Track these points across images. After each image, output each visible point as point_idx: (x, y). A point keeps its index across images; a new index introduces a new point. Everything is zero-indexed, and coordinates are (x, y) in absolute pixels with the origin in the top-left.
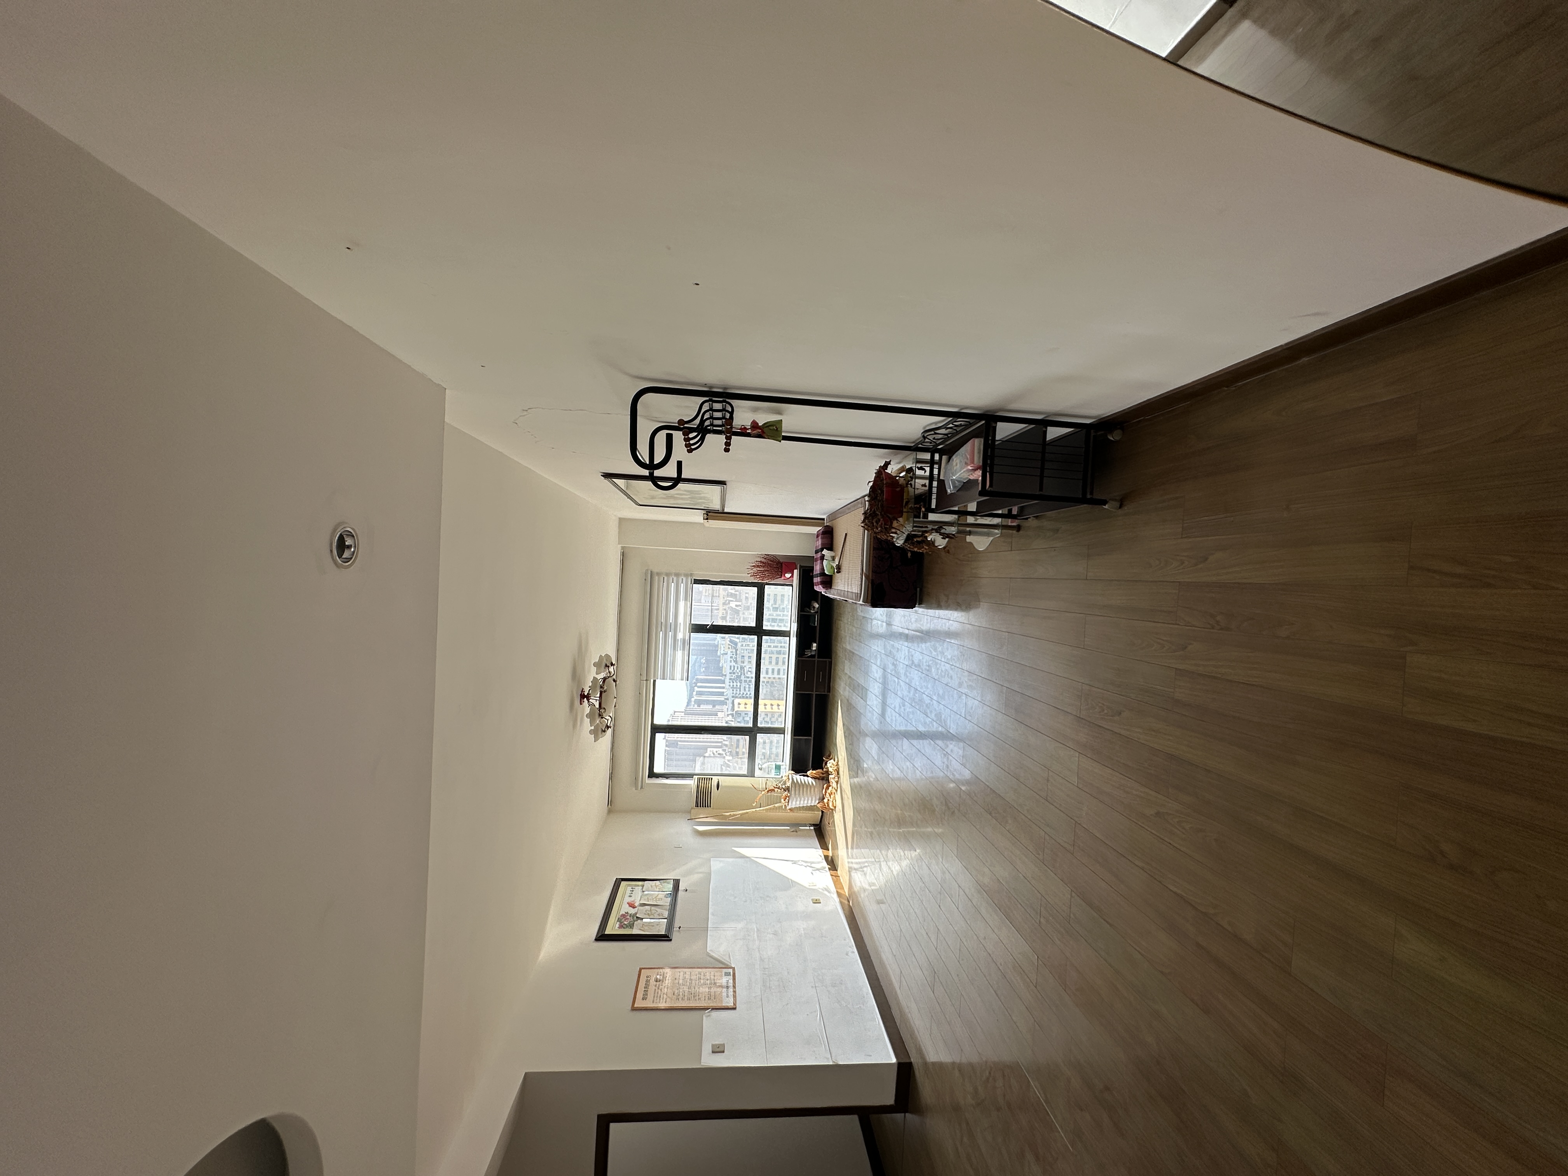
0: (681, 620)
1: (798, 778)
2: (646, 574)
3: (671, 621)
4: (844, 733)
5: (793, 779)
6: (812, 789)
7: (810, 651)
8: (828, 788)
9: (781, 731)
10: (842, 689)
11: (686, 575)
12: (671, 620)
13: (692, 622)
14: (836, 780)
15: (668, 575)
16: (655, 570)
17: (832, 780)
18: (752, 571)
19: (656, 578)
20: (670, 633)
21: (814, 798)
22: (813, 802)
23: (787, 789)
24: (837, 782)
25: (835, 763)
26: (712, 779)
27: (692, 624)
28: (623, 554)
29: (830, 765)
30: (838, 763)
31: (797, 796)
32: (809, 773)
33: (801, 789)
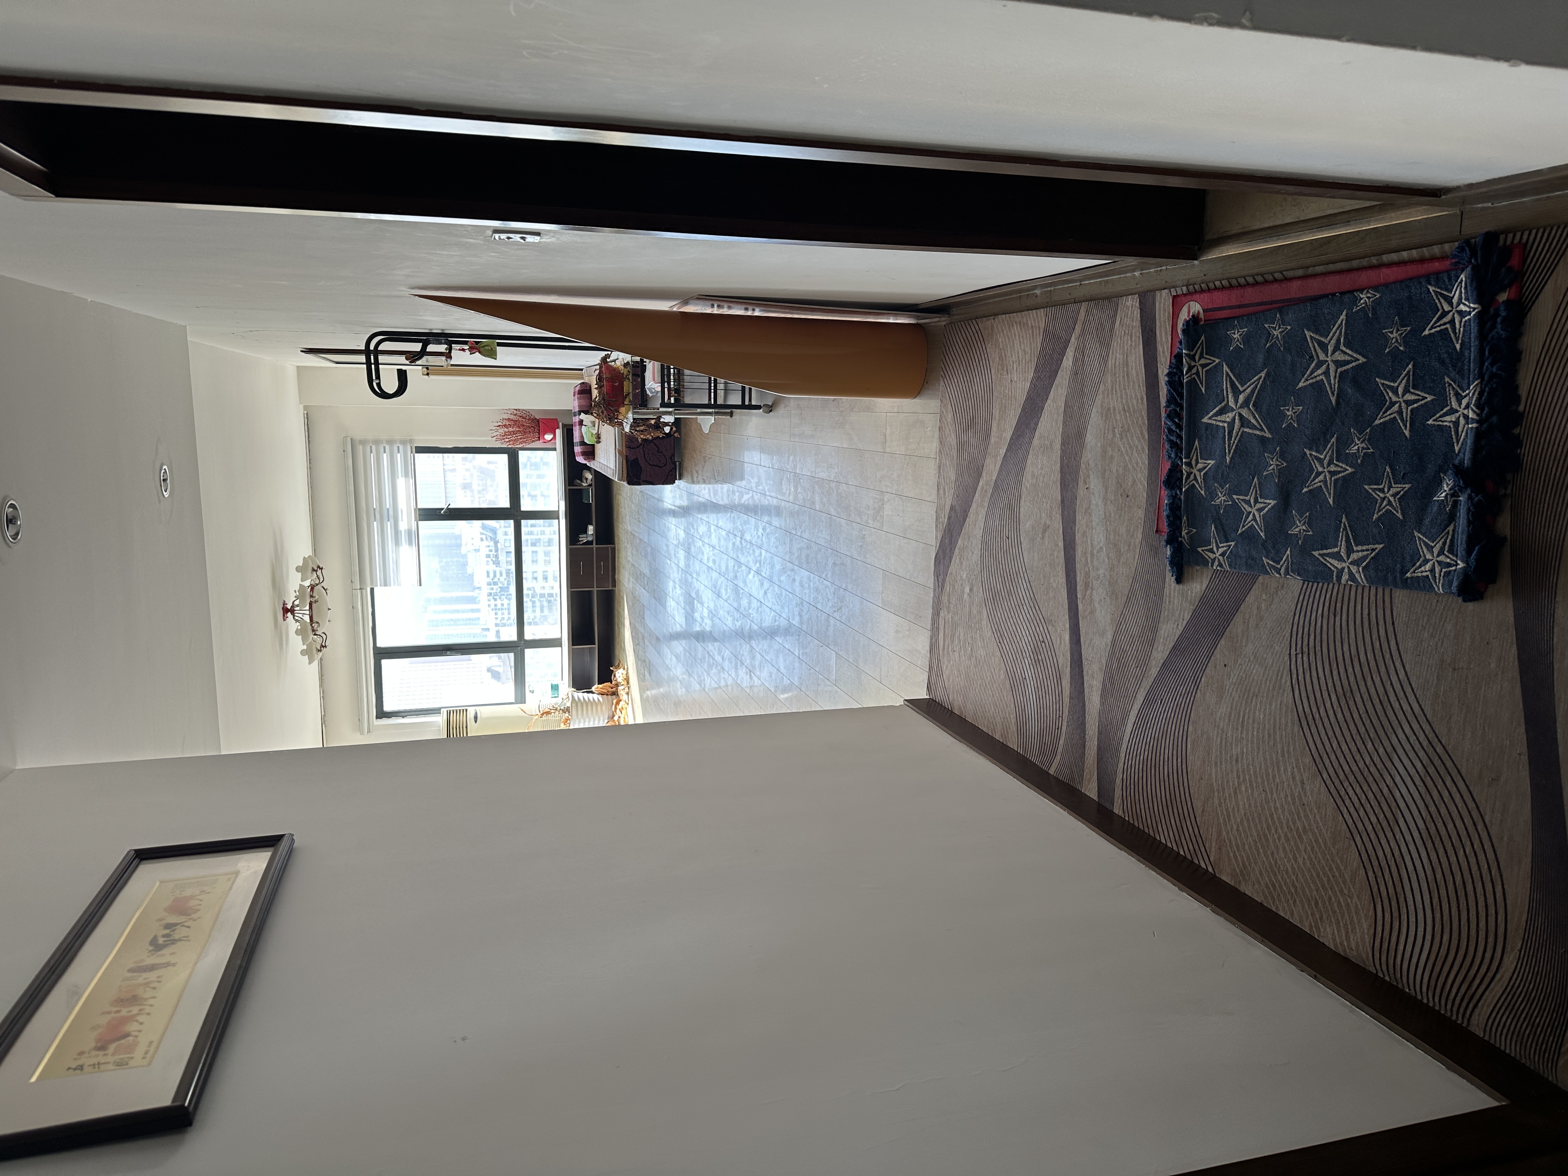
0: (402, 504)
1: (581, 695)
2: (344, 443)
3: (388, 507)
4: (632, 633)
5: (573, 696)
6: (599, 708)
7: (585, 536)
8: (618, 703)
9: (554, 643)
10: (626, 580)
11: (404, 442)
12: (388, 504)
13: (419, 506)
14: (627, 690)
15: (377, 442)
16: (358, 437)
17: (622, 692)
18: (497, 433)
19: (360, 448)
20: (389, 523)
21: (602, 718)
22: (601, 722)
23: (567, 710)
24: (628, 694)
25: (624, 672)
26: (466, 710)
27: (420, 509)
28: (307, 417)
29: (619, 675)
30: (627, 671)
31: (580, 716)
32: (593, 689)
33: (584, 708)
